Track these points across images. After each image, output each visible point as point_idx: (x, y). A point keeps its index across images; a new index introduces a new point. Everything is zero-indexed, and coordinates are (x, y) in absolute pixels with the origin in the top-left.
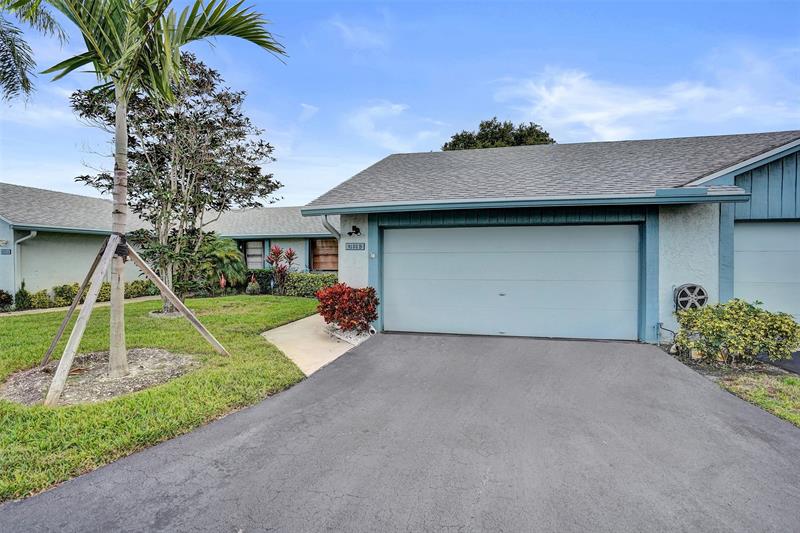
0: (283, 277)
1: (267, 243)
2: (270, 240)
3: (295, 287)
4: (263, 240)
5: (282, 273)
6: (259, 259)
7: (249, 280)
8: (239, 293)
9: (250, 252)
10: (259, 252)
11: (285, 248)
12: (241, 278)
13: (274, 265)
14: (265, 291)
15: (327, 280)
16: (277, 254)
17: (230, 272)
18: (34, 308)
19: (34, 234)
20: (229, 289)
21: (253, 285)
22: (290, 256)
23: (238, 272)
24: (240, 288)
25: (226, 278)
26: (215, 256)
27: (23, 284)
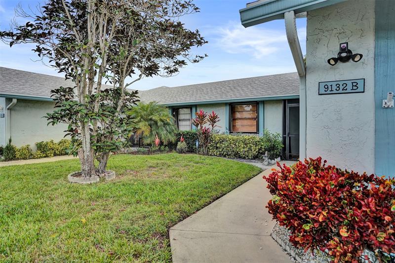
0: (206, 138)
1: (194, 109)
2: (196, 106)
3: (217, 148)
4: (190, 107)
5: (206, 135)
6: (188, 123)
7: (178, 140)
8: (171, 151)
9: (181, 117)
10: (188, 117)
11: (208, 112)
12: (173, 139)
13: (199, 127)
14: (191, 150)
15: (247, 141)
16: (202, 117)
17: (163, 133)
18: (18, 159)
19: (15, 101)
20: (162, 147)
21: (182, 145)
22: (213, 120)
23: (170, 133)
24: (172, 146)
25: (160, 138)
26: (151, 119)
27: (10, 141)
